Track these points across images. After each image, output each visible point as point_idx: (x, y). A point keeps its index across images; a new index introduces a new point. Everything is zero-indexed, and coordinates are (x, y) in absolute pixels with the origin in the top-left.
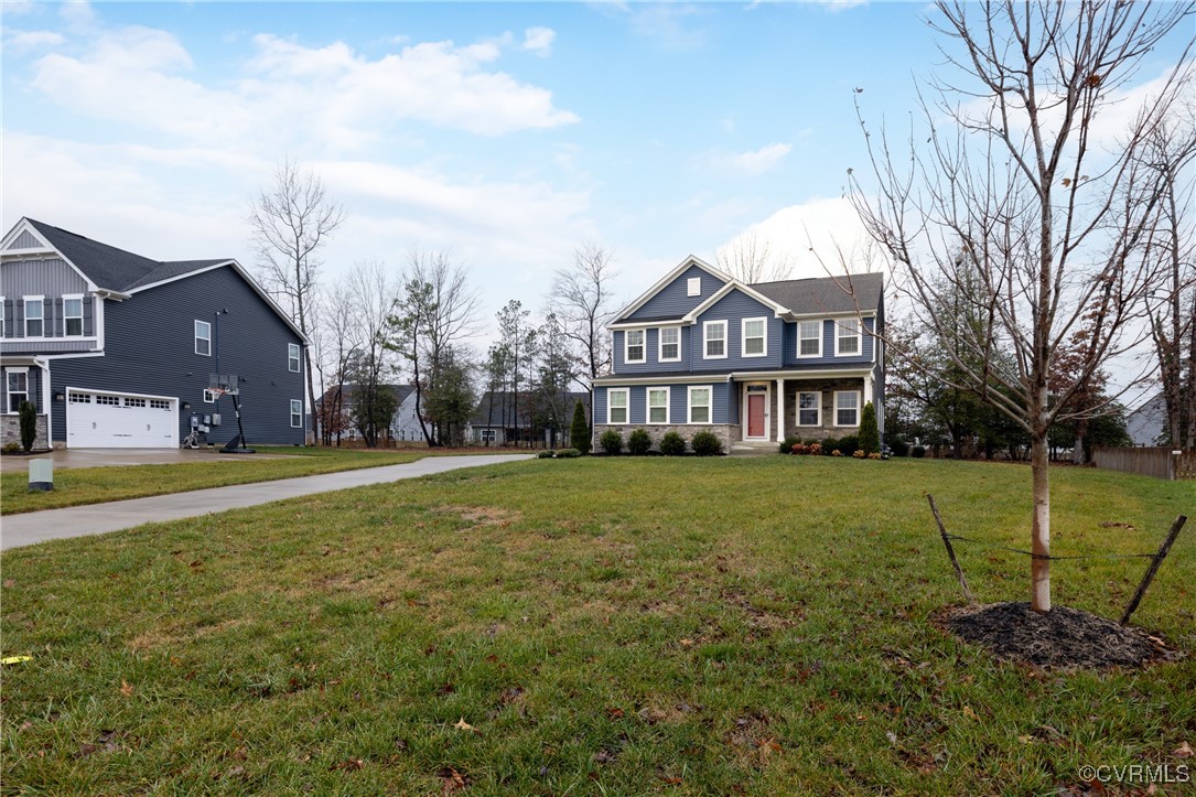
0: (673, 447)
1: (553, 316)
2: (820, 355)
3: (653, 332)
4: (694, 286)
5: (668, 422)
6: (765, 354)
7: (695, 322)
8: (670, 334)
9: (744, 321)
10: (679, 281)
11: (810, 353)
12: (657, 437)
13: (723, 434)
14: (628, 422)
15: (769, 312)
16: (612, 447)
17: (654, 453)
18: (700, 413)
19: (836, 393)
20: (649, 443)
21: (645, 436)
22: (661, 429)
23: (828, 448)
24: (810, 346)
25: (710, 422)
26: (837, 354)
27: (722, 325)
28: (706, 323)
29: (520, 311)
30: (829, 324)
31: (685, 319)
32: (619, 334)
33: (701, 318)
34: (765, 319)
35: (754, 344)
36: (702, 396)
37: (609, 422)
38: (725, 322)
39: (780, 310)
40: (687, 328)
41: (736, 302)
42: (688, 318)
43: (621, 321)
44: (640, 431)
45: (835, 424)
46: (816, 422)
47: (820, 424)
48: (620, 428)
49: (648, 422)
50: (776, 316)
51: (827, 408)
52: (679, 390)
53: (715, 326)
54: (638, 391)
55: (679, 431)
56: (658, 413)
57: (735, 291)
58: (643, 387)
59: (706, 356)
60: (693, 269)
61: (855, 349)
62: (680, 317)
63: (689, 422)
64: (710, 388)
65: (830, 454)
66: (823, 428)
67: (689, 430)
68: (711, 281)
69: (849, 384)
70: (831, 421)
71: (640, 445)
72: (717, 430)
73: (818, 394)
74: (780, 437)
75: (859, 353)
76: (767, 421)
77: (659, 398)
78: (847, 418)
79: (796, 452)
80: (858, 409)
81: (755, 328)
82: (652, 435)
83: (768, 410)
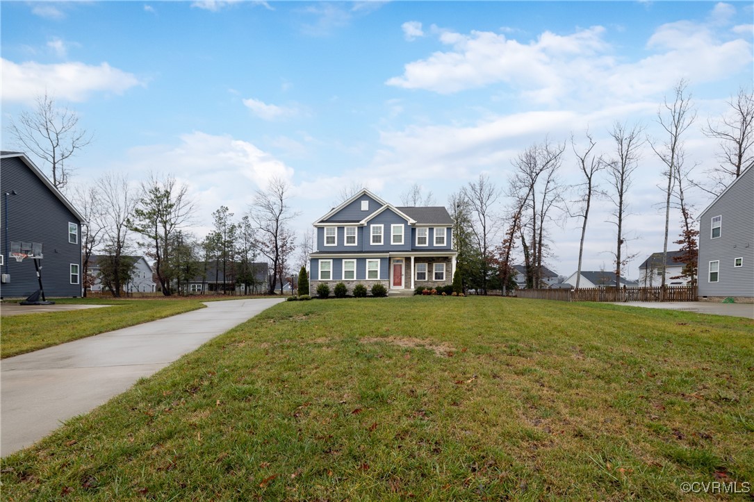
0: (360, 292)
1: (246, 218)
2: (427, 245)
3: (341, 229)
4: (365, 205)
5: (355, 279)
6: (403, 243)
7: (366, 225)
8: (351, 230)
9: (392, 225)
10: (356, 202)
11: (422, 243)
12: (351, 287)
13: (385, 284)
14: (331, 279)
15: (405, 222)
16: (323, 293)
17: (350, 297)
18: (373, 273)
19: (434, 264)
20: (346, 291)
21: (344, 287)
22: (351, 283)
23: (440, 291)
24: (422, 240)
25: (379, 279)
26: (435, 245)
27: (381, 227)
28: (372, 226)
29: (227, 213)
30: (431, 230)
31: (361, 223)
32: (320, 229)
33: (369, 223)
34: (403, 225)
35: (397, 238)
36: (374, 265)
37: (320, 279)
38: (382, 226)
39: (411, 221)
40: (361, 228)
41: (389, 215)
42: (363, 222)
43: (322, 221)
44: (341, 284)
45: (434, 279)
46: (425, 279)
47: (427, 279)
48: (327, 282)
49: (343, 279)
50: (409, 224)
51: (431, 271)
52: (361, 261)
53: (377, 227)
54: (337, 262)
55: (362, 283)
56: (350, 274)
57: (388, 210)
58: (341, 259)
59: (372, 243)
60: (365, 196)
61: (443, 243)
62: (358, 222)
63: (367, 279)
64: (379, 260)
65: (441, 294)
66: (428, 281)
67: (369, 283)
68: (375, 204)
69: (440, 259)
70: (432, 278)
71: (341, 292)
72: (384, 283)
73: (427, 264)
74: (413, 287)
75: (445, 245)
76: (403, 278)
77: (350, 265)
78: (439, 276)
79: (425, 293)
80: (444, 272)
81: (398, 229)
82: (347, 286)
83: (403, 272)
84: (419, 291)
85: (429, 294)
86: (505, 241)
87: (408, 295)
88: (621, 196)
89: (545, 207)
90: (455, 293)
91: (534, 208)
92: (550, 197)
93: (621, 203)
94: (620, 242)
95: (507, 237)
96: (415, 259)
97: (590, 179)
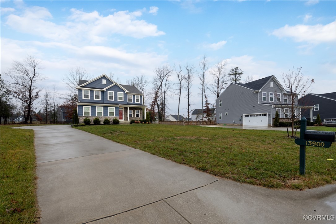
0: (107, 122)
2: (132, 102)
3: (92, 91)
4: (104, 82)
5: (103, 116)
6: (123, 101)
7: (105, 91)
8: (97, 92)
9: (118, 92)
10: (100, 79)
11: (130, 101)
12: (102, 120)
14: (91, 116)
15: (124, 91)
17: (102, 124)
18: (112, 114)
19: (135, 110)
20: (99, 121)
22: (101, 118)
23: (141, 122)
24: (130, 100)
25: (114, 116)
26: (136, 102)
28: (108, 92)
30: (134, 96)
31: (103, 90)
32: (80, 90)
33: (107, 90)
34: (123, 93)
35: (121, 98)
36: (112, 110)
37: (84, 115)
38: (113, 92)
39: (127, 91)
40: (103, 92)
41: (116, 88)
43: (81, 87)
44: (97, 118)
45: (135, 117)
46: (132, 116)
48: (88, 117)
49: (97, 116)
50: (126, 92)
51: (134, 113)
52: (106, 108)
53: (111, 92)
54: (93, 107)
55: (107, 118)
56: (100, 113)
57: (116, 85)
58: (95, 106)
59: (108, 100)
60: (104, 77)
62: (102, 89)
63: (109, 116)
64: (114, 108)
66: (133, 118)
67: (111, 118)
68: (109, 82)
69: (138, 109)
71: (97, 122)
72: (117, 118)
73: (132, 110)
74: (129, 120)
75: (140, 102)
76: (123, 116)
77: (100, 109)
78: (138, 115)
79: (136, 123)
80: (140, 114)
81: (120, 94)
83: (123, 114)
84: (132, 122)
85: (138, 123)
86: (153, 102)
87: (128, 123)
88: (189, 89)
89: (166, 90)
90: (148, 123)
91: (162, 90)
92: (167, 86)
93: (189, 92)
94: (189, 105)
95: (153, 100)
96: (129, 108)
97: (181, 82)
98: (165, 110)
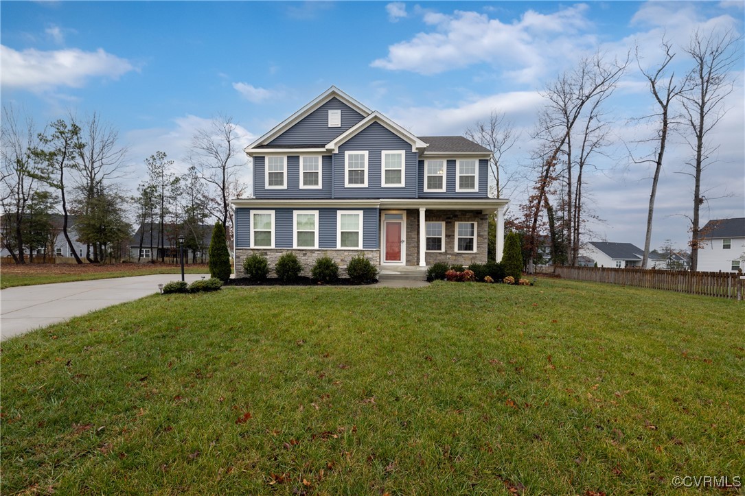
0: (326, 274)
2: (444, 189)
3: (293, 159)
4: (334, 118)
5: (316, 247)
6: (403, 185)
7: (336, 151)
8: (311, 162)
9: (384, 153)
10: (320, 112)
11: (435, 188)
12: (308, 263)
14: (273, 246)
15: (407, 147)
16: (257, 273)
17: (305, 281)
18: (348, 237)
19: (457, 224)
20: (299, 269)
21: (295, 261)
22: (309, 254)
23: (479, 274)
24: (435, 181)
25: (361, 247)
26: (458, 190)
27: (363, 156)
28: (347, 153)
30: (451, 163)
31: (328, 147)
32: (259, 160)
33: (343, 147)
34: (403, 152)
35: (393, 175)
36: (351, 222)
37: (252, 246)
38: (366, 153)
39: (419, 144)
40: (328, 158)
41: (378, 135)
42: (331, 146)
43: (261, 146)
44: (289, 256)
45: (456, 250)
46: (440, 249)
47: (443, 250)
48: (265, 252)
49: (295, 246)
50: (414, 150)
51: (450, 236)
52: (328, 214)
53: (356, 156)
54: (284, 214)
55: (329, 255)
56: (306, 237)
57: (376, 124)
58: (290, 210)
59: (347, 185)
60: (334, 101)
61: (473, 186)
62: (323, 146)
63: (339, 247)
64: (361, 213)
65: (482, 280)
66: (446, 253)
67: (342, 258)
68: (352, 114)
69: (468, 215)
70: (453, 248)
71: (289, 273)
72: (370, 256)
73: (443, 224)
74: (423, 263)
75: (476, 189)
76: (404, 247)
77: (306, 221)
78: (467, 245)
79: (450, 278)
80: (475, 238)
81: (394, 159)
82: (302, 260)
83: (404, 237)
84: (437, 273)
85: (460, 279)
87: (416, 279)
88: (700, 137)
90: (512, 278)
91: (569, 155)
92: (592, 138)
93: (700, 147)
94: (698, 201)
95: (536, 193)
96: (427, 211)
97: (665, 108)
98: (582, 225)
